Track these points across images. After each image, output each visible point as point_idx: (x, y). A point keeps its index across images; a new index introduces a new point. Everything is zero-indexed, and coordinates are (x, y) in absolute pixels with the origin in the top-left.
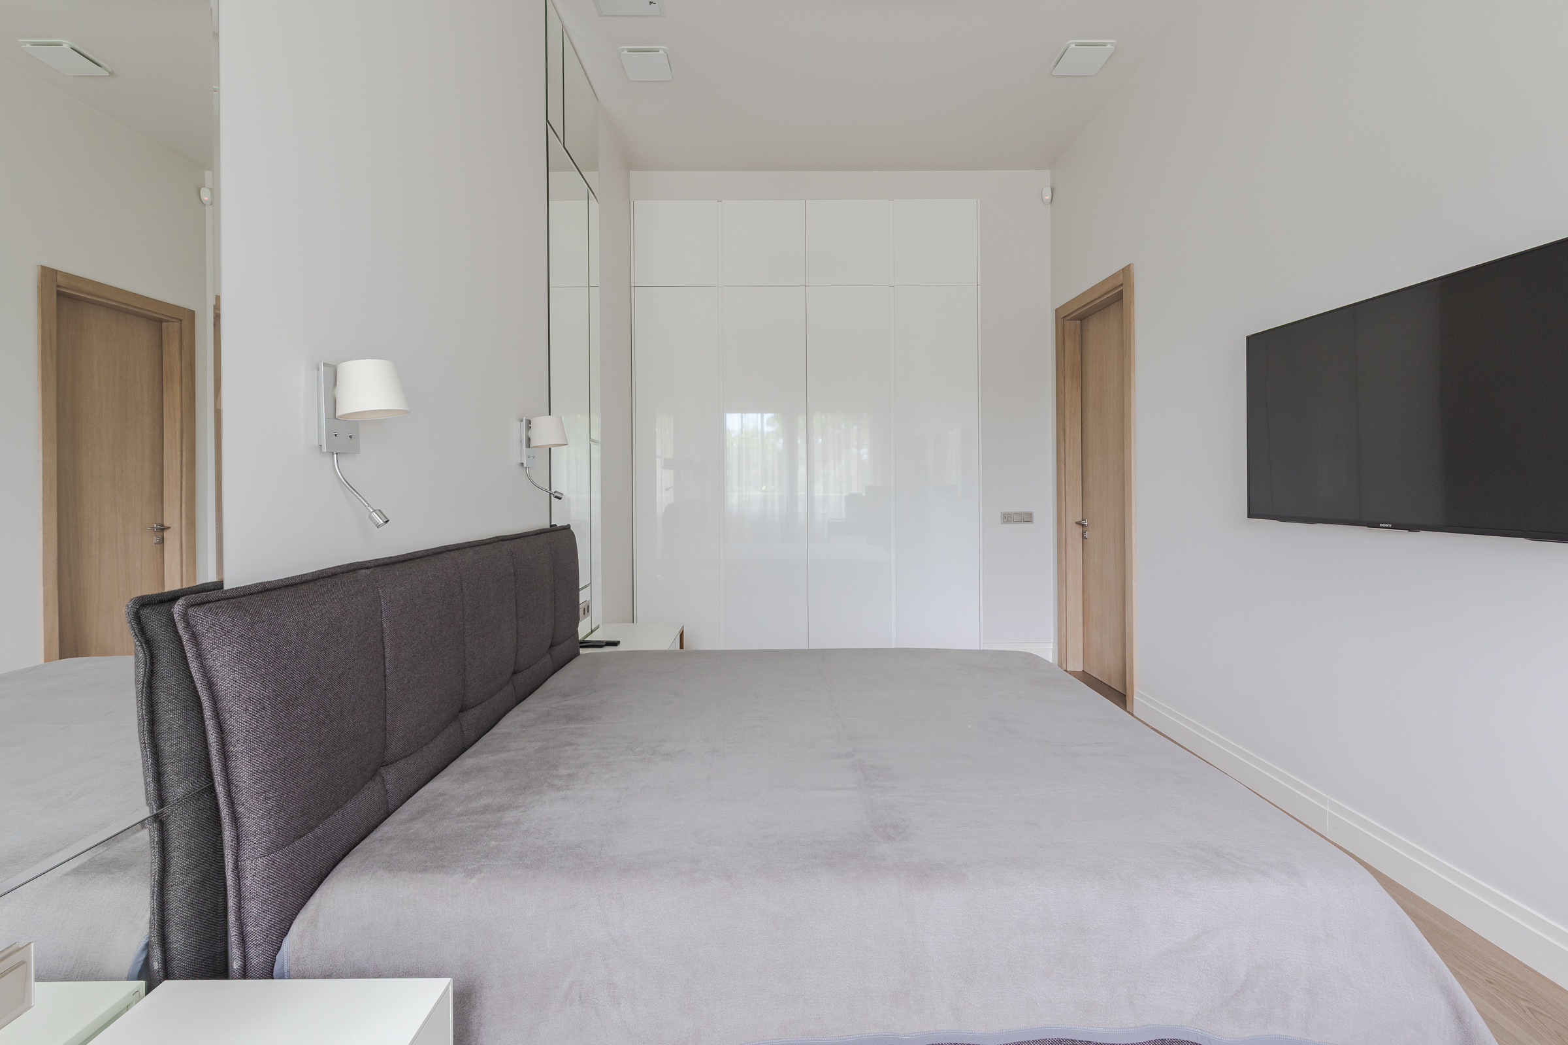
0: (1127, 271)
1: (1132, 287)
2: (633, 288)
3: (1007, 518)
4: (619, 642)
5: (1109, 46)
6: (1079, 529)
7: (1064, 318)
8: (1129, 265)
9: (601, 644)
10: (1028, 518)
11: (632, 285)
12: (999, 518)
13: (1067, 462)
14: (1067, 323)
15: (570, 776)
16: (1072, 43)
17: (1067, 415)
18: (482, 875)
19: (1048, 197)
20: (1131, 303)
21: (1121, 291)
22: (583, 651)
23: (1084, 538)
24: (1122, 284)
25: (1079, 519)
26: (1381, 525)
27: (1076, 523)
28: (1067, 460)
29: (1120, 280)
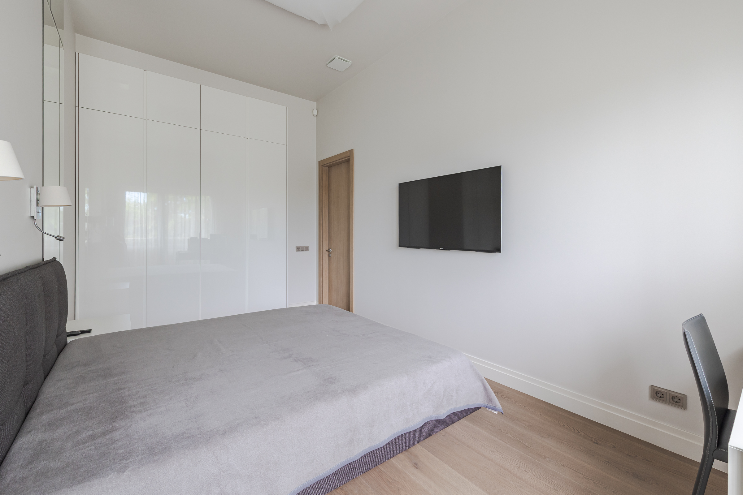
0: (351, 151)
1: (353, 158)
2: (77, 108)
3: (298, 249)
4: (91, 330)
5: (349, 63)
6: (327, 253)
7: (322, 165)
8: (353, 149)
9: (78, 333)
10: (306, 249)
11: (77, 105)
12: (295, 249)
13: (323, 225)
14: (323, 168)
15: (141, 404)
16: (337, 56)
17: (323, 206)
18: (131, 468)
19: (315, 113)
20: (353, 164)
21: (349, 158)
22: (70, 339)
23: (329, 256)
24: (349, 156)
25: (327, 249)
26: (441, 249)
27: (326, 250)
28: (323, 224)
29: (348, 154)
